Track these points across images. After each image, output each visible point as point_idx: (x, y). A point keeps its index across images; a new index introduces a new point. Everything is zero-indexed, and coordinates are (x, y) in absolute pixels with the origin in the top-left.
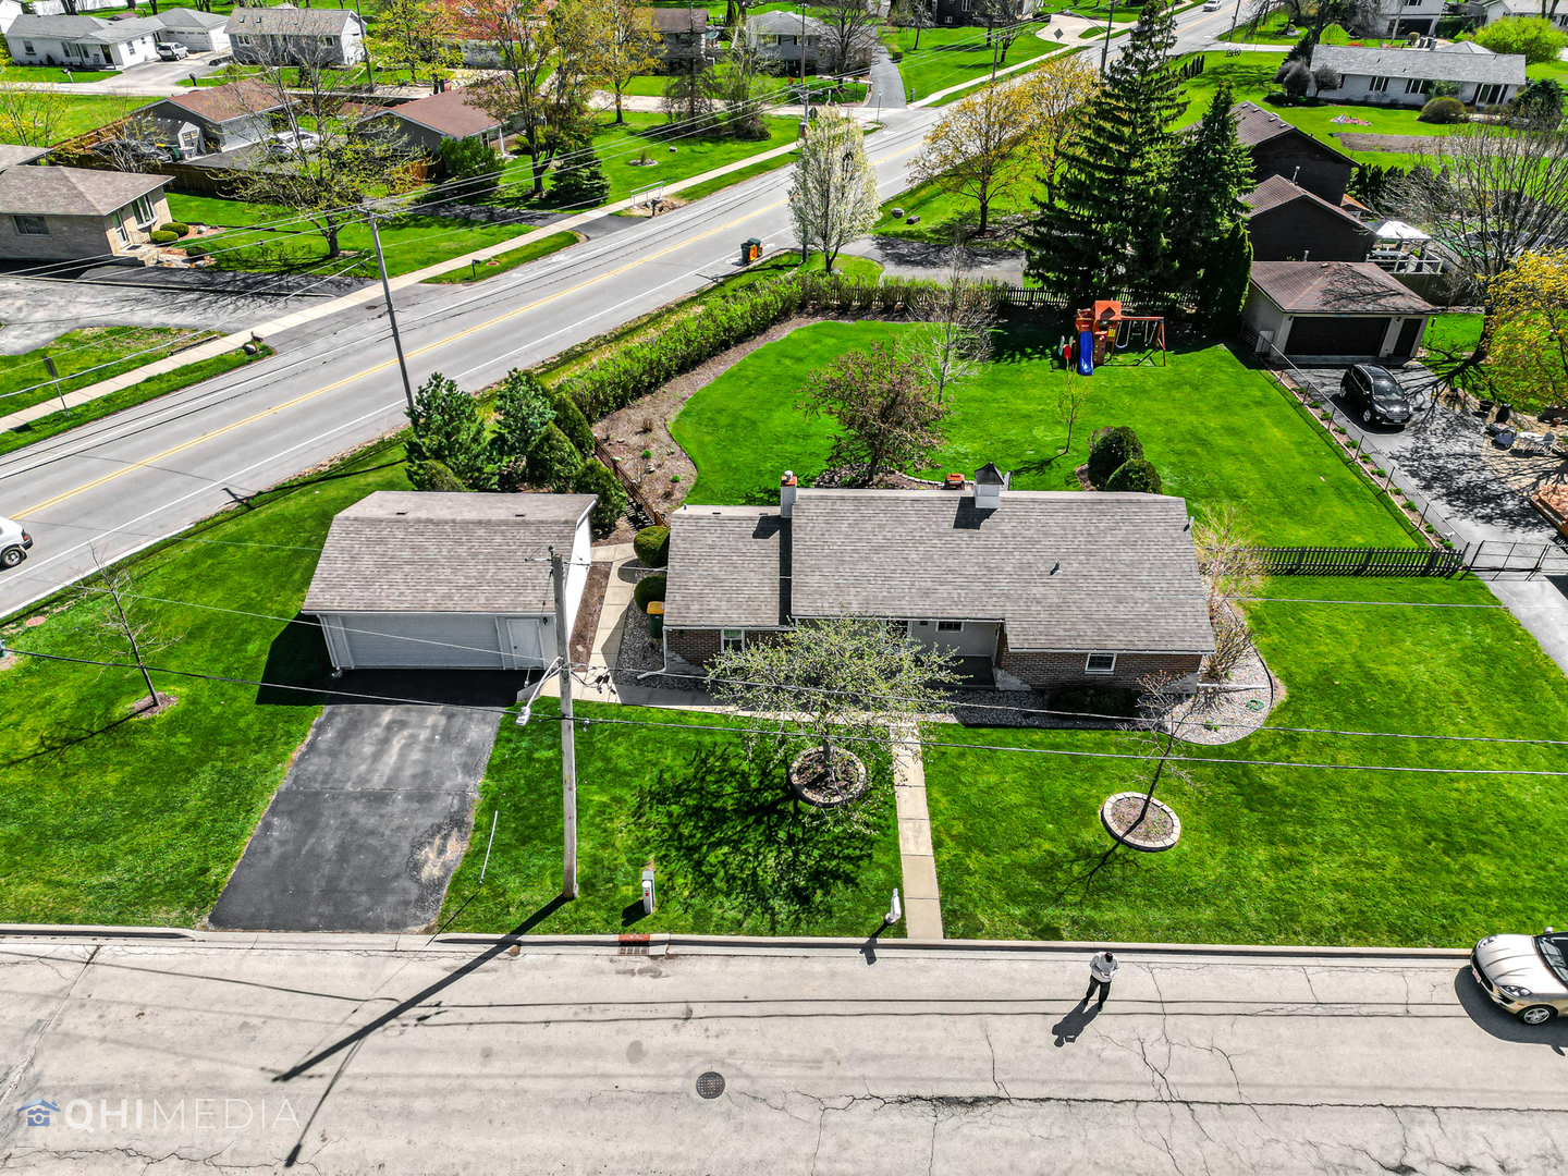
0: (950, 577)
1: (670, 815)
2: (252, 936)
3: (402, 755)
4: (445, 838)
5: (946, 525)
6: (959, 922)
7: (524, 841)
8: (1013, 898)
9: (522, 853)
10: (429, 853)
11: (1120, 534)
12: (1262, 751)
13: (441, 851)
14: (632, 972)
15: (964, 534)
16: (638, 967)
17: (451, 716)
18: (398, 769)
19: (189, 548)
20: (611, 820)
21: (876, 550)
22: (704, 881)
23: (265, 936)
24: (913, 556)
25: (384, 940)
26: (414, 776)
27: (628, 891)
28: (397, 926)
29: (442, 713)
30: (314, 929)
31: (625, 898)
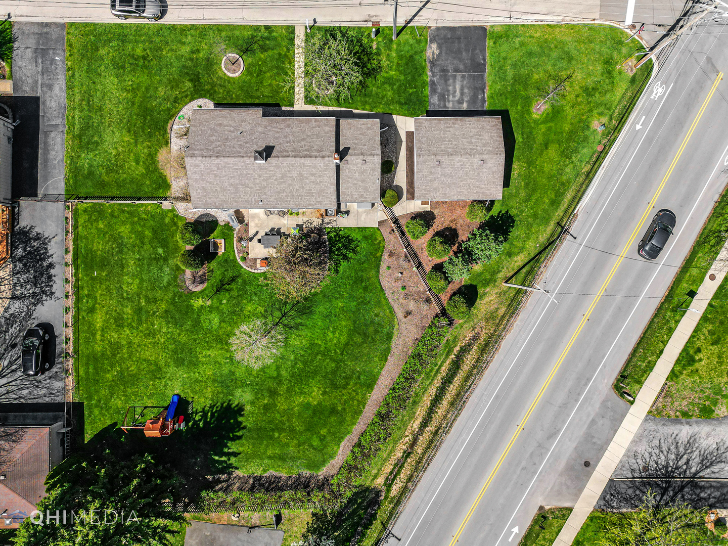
0: (279, 130)
1: (371, 64)
2: (473, 25)
3: (455, 88)
4: (433, 58)
5: (278, 147)
6: (291, 30)
7: (411, 56)
8: (275, 39)
9: (411, 53)
10: (437, 52)
11: (213, 145)
12: (186, 96)
13: (433, 53)
14: (376, 16)
15: (271, 144)
16: (374, 18)
17: (445, 106)
18: (454, 82)
19: (569, 195)
20: (388, 65)
21: (304, 139)
22: (359, 41)
23: (470, 25)
24: (291, 137)
25: (440, 25)
26: (449, 80)
27: (380, 39)
28: (438, 29)
29: (448, 108)
30: (459, 27)
31: (380, 37)
